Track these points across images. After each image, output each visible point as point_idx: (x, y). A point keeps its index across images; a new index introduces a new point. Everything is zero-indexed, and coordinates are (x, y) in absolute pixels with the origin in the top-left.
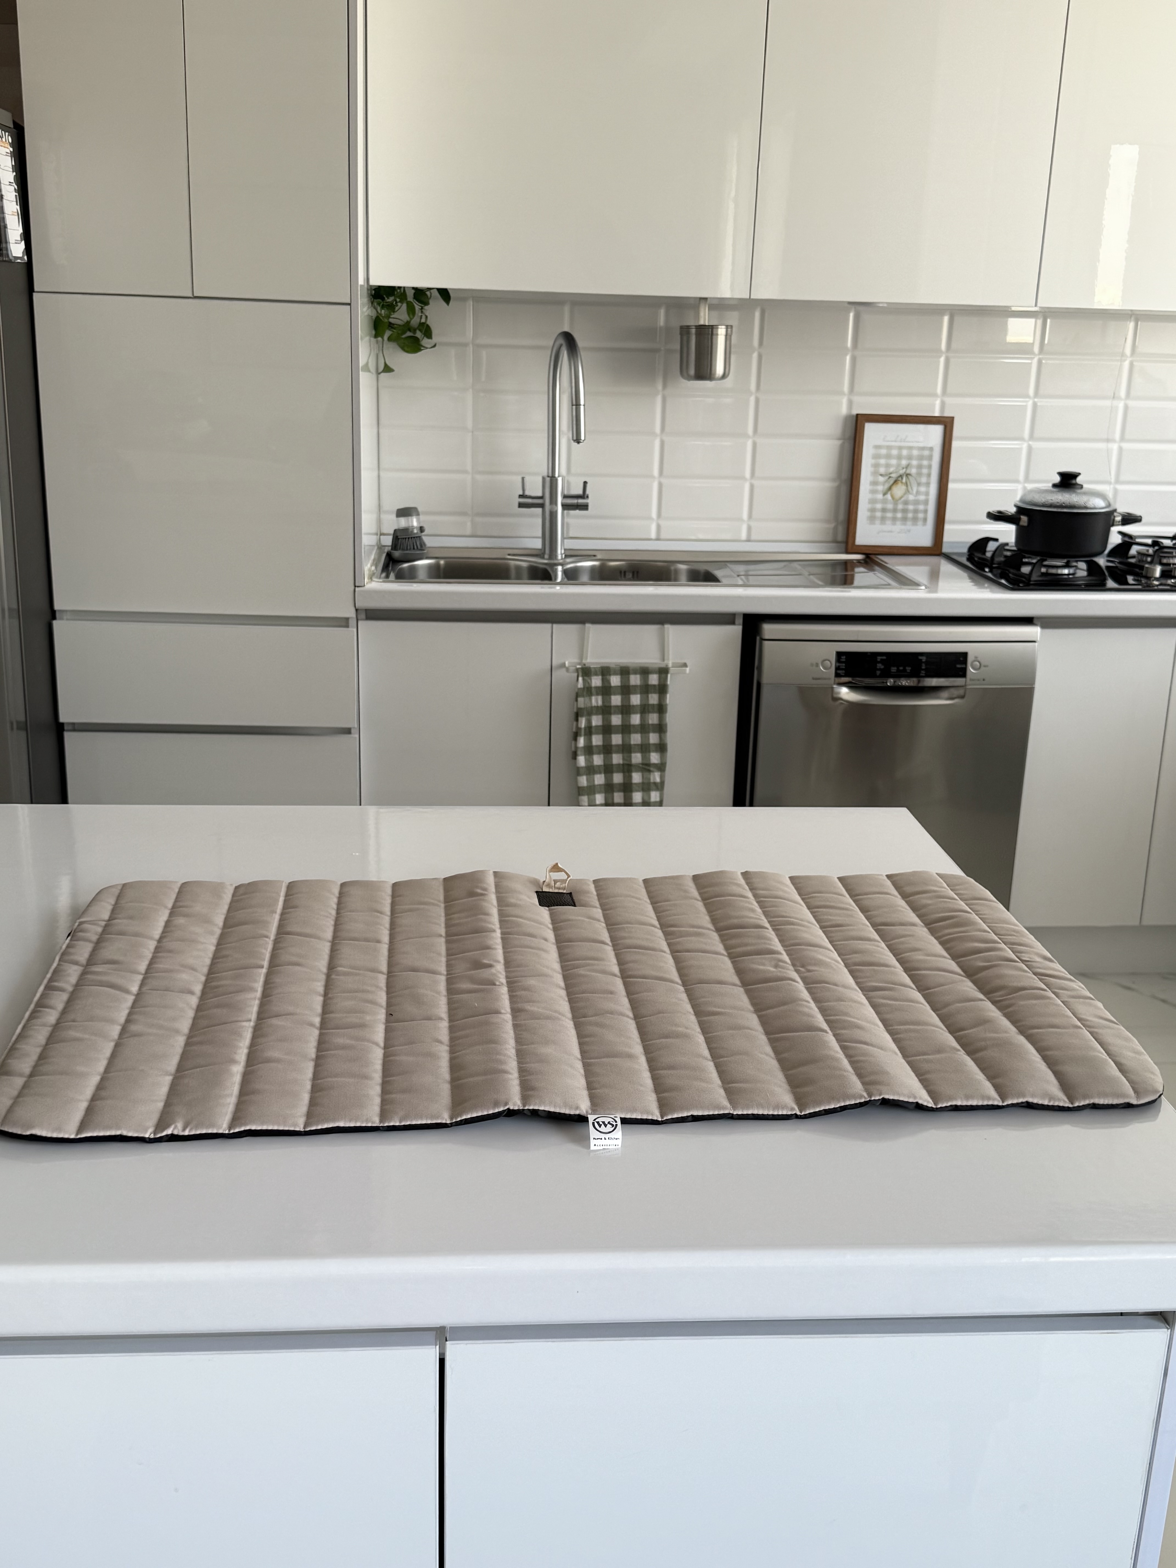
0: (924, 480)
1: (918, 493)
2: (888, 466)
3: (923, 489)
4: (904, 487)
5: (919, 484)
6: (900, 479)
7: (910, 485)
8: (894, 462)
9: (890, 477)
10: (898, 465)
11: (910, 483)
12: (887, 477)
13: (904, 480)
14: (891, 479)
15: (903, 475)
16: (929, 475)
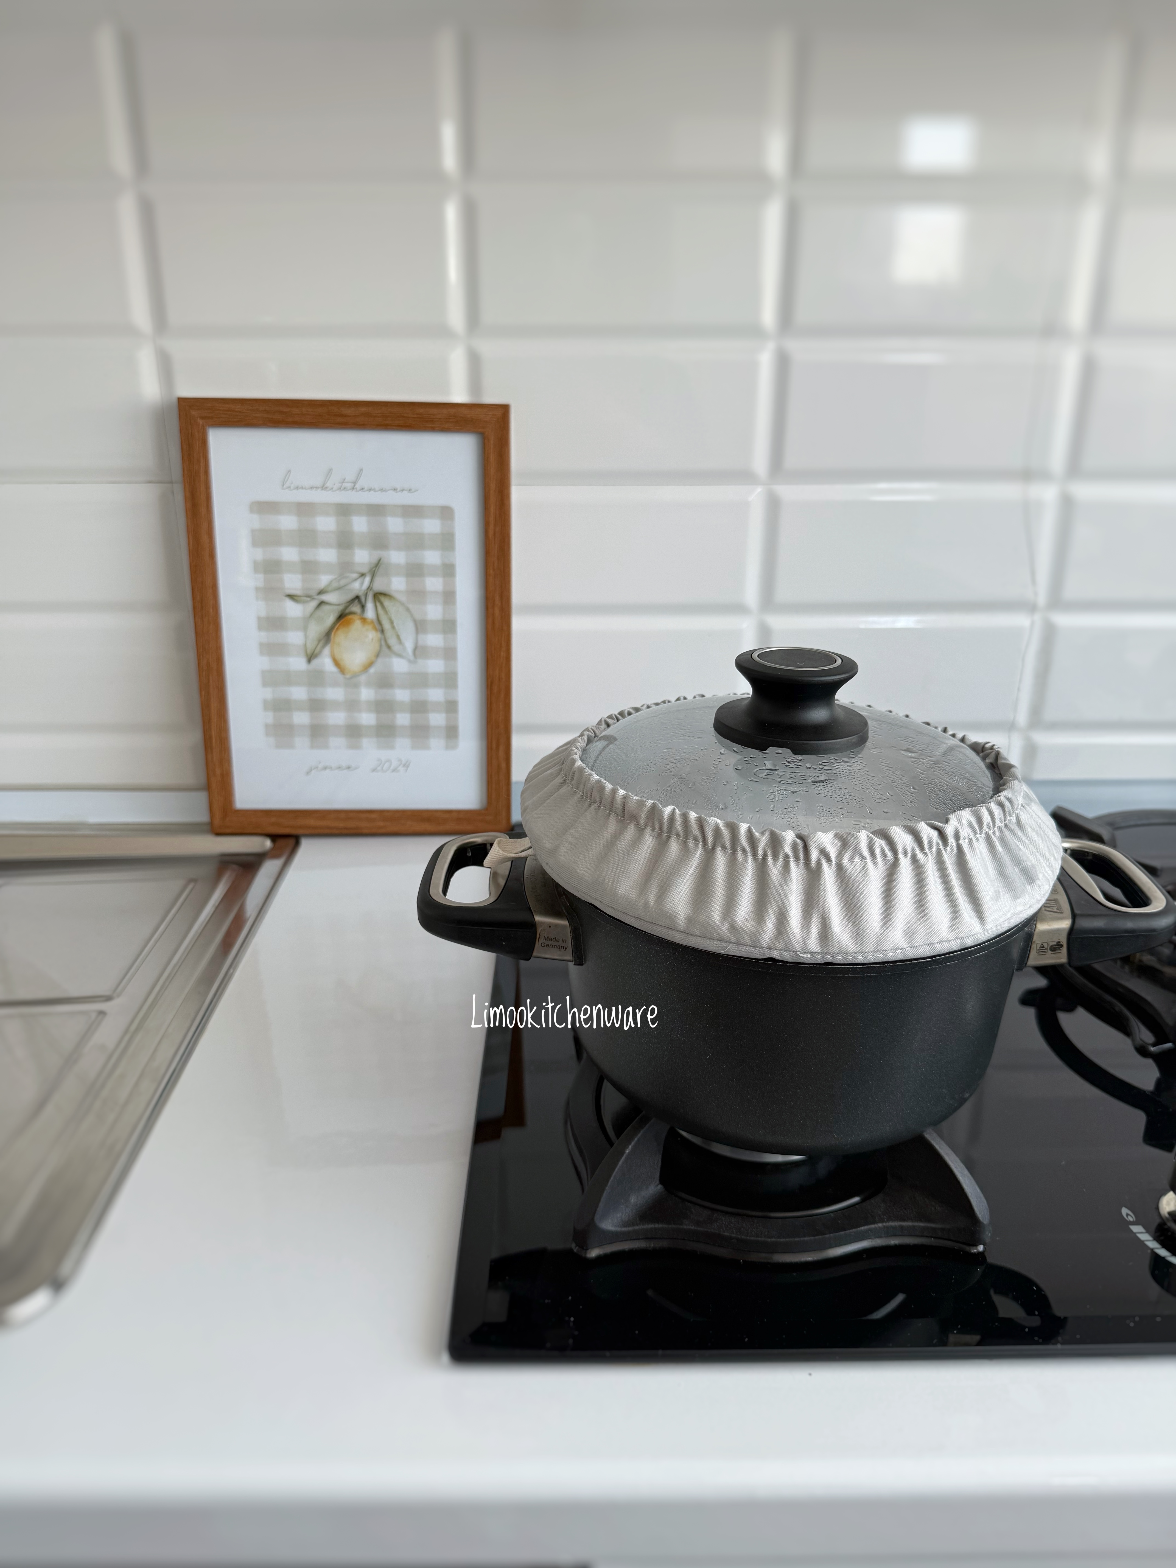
0: (434, 611)
1: (420, 651)
2: (308, 568)
3: (434, 640)
4: (372, 635)
5: (420, 626)
6: (356, 608)
7: (393, 628)
8: (327, 555)
9: (322, 603)
10: (345, 567)
11: (392, 623)
12: (314, 604)
13: (370, 613)
14: (325, 608)
15: (366, 595)
16: (449, 597)
